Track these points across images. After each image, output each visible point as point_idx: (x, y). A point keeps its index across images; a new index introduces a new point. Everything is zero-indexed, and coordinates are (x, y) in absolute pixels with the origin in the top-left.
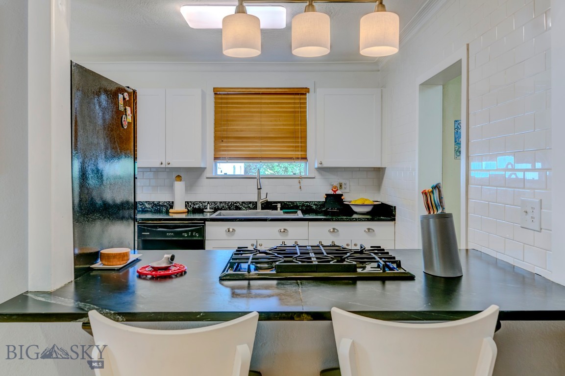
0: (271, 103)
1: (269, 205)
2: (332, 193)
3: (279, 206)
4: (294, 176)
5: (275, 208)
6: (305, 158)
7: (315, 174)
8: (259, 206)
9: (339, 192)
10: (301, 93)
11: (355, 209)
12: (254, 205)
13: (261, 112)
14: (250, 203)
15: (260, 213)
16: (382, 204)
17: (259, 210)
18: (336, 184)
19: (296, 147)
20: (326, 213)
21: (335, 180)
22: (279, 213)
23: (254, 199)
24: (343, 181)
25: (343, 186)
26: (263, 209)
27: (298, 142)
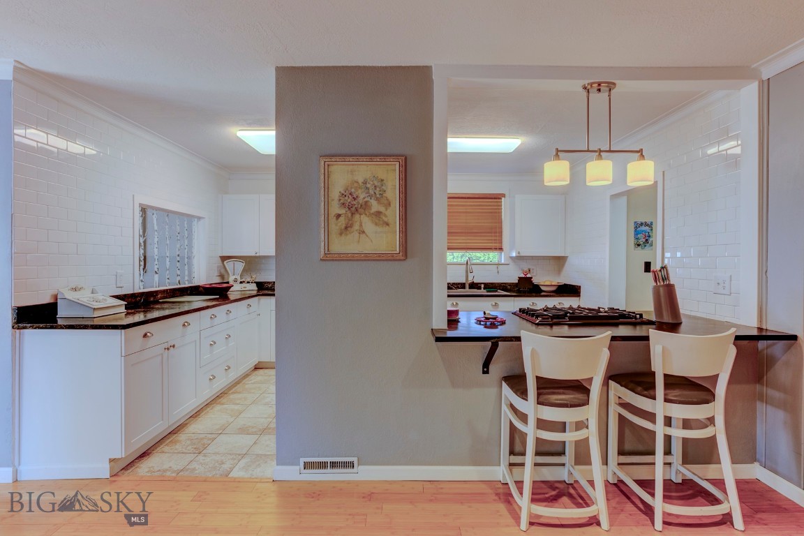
0: (474, 205)
1: (474, 286)
2: (524, 276)
3: (483, 286)
4: (491, 263)
5: (480, 288)
6: (501, 249)
7: (509, 261)
8: (467, 286)
9: (529, 276)
10: (497, 197)
11: (543, 288)
12: (462, 286)
13: (466, 212)
14: (459, 284)
15: (467, 291)
16: (565, 285)
17: (467, 289)
18: (526, 269)
19: (494, 240)
20: (519, 291)
21: (526, 267)
22: (483, 291)
23: (463, 281)
24: (531, 267)
25: (531, 271)
26: (469, 288)
27: (496, 236)
